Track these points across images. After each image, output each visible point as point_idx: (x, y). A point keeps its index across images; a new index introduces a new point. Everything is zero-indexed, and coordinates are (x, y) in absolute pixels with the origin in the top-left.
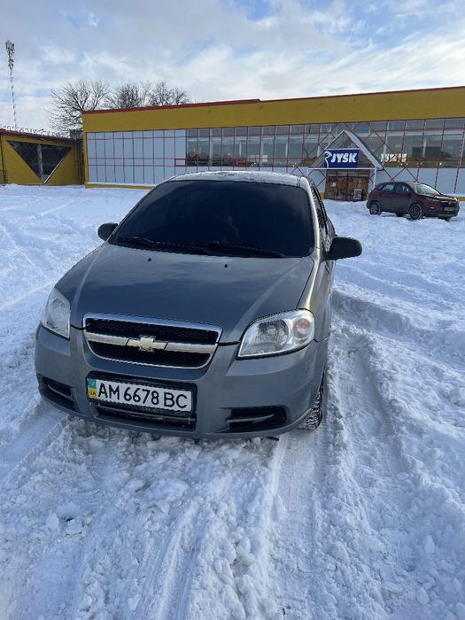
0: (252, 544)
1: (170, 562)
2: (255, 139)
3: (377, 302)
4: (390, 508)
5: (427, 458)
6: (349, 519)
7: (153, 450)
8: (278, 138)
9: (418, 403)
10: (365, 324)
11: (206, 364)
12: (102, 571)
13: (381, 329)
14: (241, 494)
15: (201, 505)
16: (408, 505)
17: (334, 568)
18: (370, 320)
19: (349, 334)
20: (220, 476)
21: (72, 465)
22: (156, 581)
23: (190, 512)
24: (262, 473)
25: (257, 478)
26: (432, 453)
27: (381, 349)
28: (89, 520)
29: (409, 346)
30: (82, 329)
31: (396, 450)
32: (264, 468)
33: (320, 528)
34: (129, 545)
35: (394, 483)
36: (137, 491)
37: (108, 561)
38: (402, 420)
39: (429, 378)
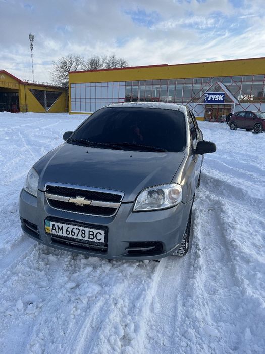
0: (135, 326)
1: (82, 335)
2: (164, 87)
3: (229, 181)
4: (225, 309)
5: (252, 278)
6: (198, 314)
7: (84, 264)
8: (177, 86)
9: (248, 243)
10: (221, 194)
11: (114, 214)
12: (42, 337)
13: (231, 197)
14: (133, 295)
15: (107, 300)
16: (236, 308)
17: (185, 345)
18: (224, 192)
19: (210, 200)
20: (120, 283)
21: (36, 271)
22: (72, 347)
23: (100, 304)
24: (147, 282)
25: (144, 285)
26: (255, 275)
27: (228, 209)
28: (41, 305)
29: (247, 208)
30: (44, 191)
31: (232, 272)
32: (148, 279)
33: (180, 319)
34: (60, 323)
35: (229, 293)
36: (71, 289)
37: (47, 332)
38: (237, 253)
39: (257, 228)
